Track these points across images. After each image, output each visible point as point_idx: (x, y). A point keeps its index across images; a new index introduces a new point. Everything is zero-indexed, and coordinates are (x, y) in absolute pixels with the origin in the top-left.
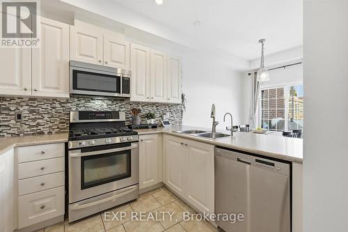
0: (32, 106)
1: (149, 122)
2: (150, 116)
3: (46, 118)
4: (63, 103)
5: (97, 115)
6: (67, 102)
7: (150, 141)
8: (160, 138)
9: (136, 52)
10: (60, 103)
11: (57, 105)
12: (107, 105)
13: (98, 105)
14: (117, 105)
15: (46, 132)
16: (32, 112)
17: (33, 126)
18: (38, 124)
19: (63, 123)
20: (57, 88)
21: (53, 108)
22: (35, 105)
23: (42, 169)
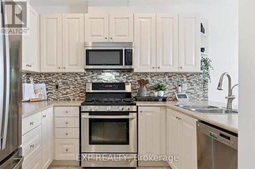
0: (63, 79)
1: (156, 94)
2: (159, 88)
3: (72, 88)
4: (82, 76)
5: (106, 86)
6: (85, 75)
7: (151, 114)
8: (164, 111)
9: (141, 21)
10: (80, 76)
11: (78, 78)
12: (115, 77)
13: (108, 77)
14: (125, 77)
15: (72, 99)
16: (64, 83)
17: (64, 94)
18: (67, 93)
19: (82, 92)
20: (76, 65)
21: (76, 80)
22: (65, 78)
23: (67, 123)
